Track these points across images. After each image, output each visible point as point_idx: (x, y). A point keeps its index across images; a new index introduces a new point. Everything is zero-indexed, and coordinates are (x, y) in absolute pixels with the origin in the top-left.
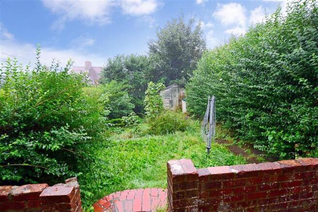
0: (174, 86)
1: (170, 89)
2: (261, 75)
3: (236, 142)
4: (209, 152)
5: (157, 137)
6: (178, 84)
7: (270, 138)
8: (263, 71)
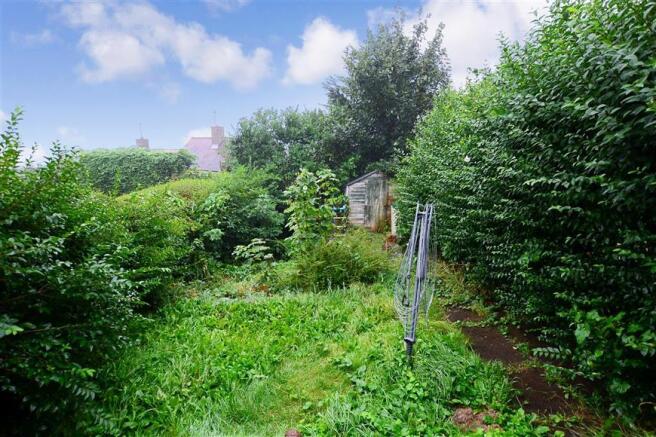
0: (375, 175)
1: (367, 181)
2: (566, 144)
3: (496, 319)
4: (410, 352)
5: (303, 297)
6: (383, 171)
7: (582, 334)
8: (573, 131)
